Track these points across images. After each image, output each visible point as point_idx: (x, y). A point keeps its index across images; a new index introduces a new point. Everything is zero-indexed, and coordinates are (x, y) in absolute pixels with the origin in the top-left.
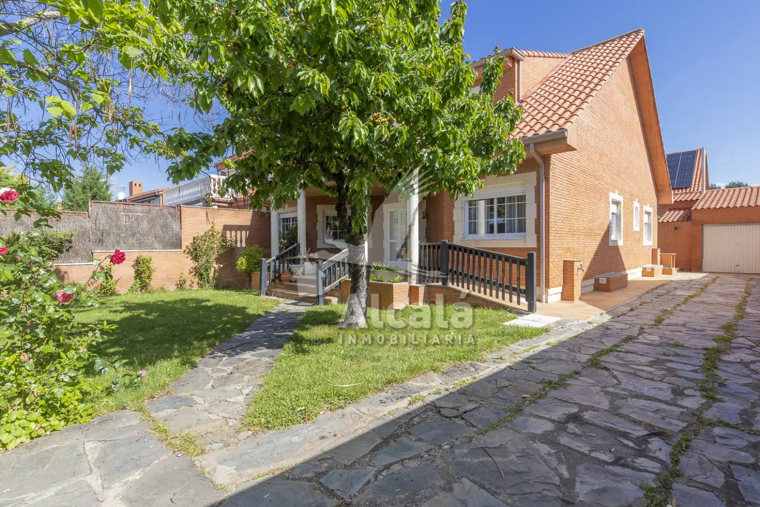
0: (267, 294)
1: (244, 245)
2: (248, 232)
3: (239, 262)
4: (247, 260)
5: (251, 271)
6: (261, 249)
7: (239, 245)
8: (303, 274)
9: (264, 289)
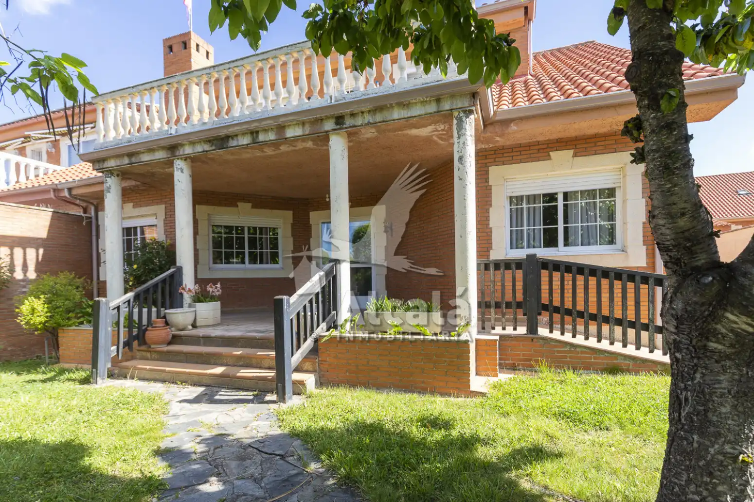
0: (111, 376)
1: (32, 275)
2: (41, 251)
3: (25, 308)
4: (48, 301)
5: (59, 325)
6: (79, 281)
7: (19, 275)
8: (194, 326)
9: (104, 364)
